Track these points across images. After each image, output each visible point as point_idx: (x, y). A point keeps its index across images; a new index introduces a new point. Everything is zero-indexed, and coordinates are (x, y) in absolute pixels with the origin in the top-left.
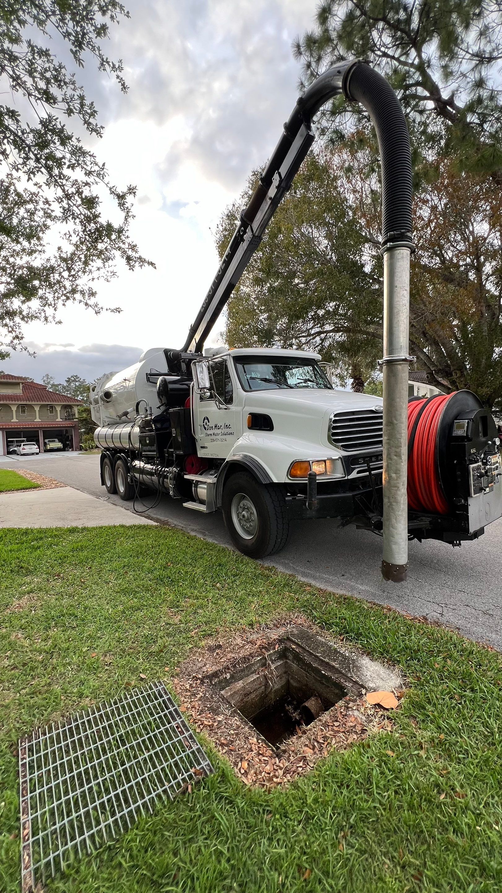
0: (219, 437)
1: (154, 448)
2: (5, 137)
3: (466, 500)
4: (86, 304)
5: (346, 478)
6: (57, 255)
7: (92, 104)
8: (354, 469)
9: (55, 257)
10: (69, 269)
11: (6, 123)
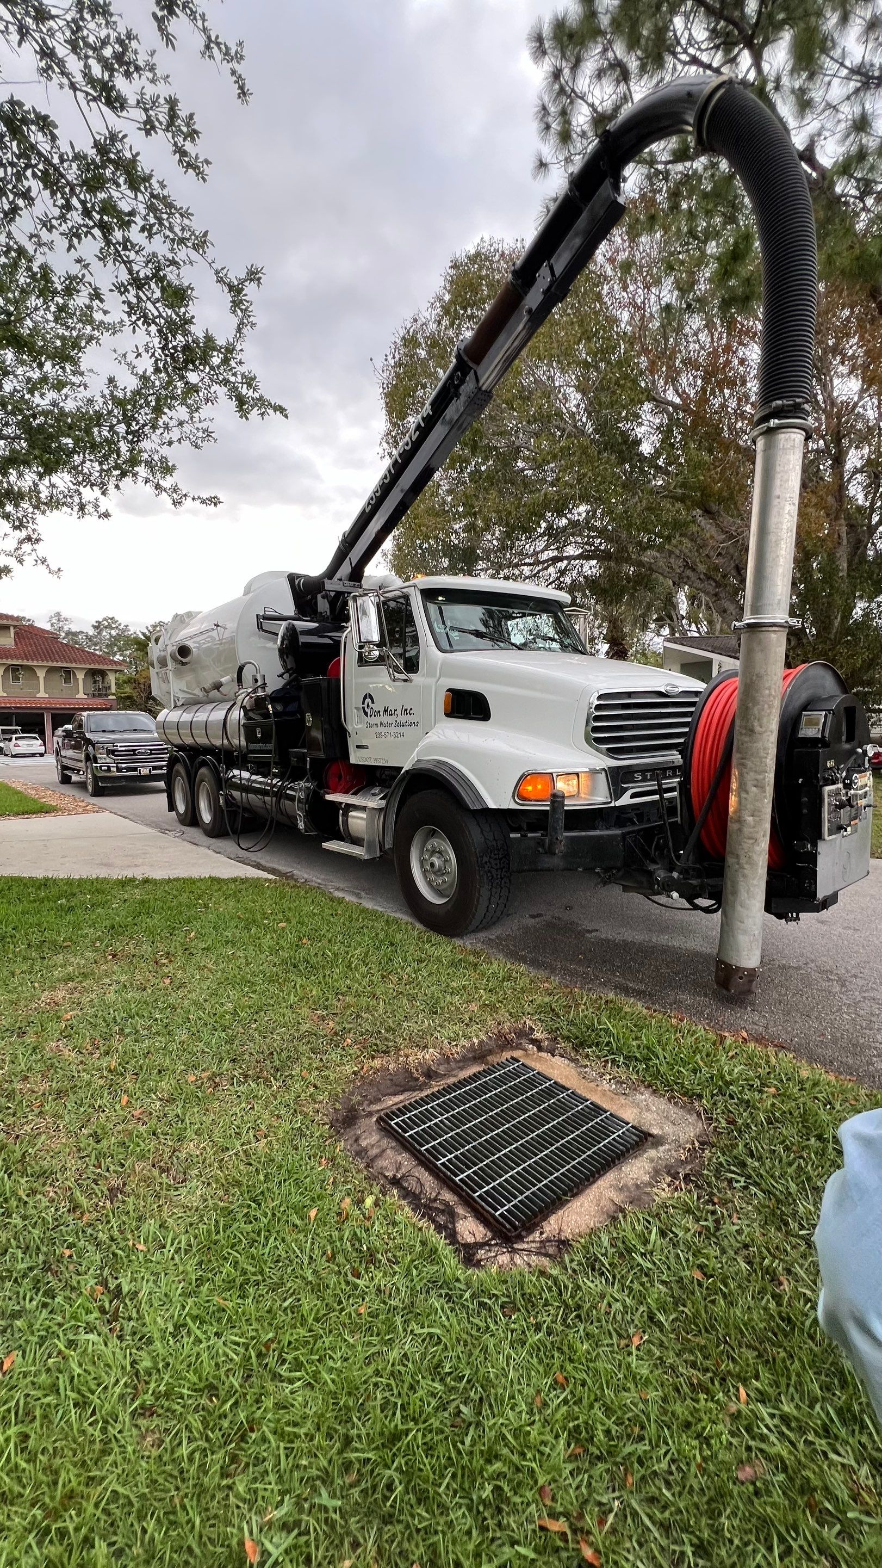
0: (392, 730)
1: (270, 746)
2: (28, 166)
3: (815, 845)
4: (158, 487)
5: (612, 805)
6: (107, 392)
7: (191, 116)
8: (626, 789)
9: (103, 396)
10: (128, 420)
11: (33, 140)
